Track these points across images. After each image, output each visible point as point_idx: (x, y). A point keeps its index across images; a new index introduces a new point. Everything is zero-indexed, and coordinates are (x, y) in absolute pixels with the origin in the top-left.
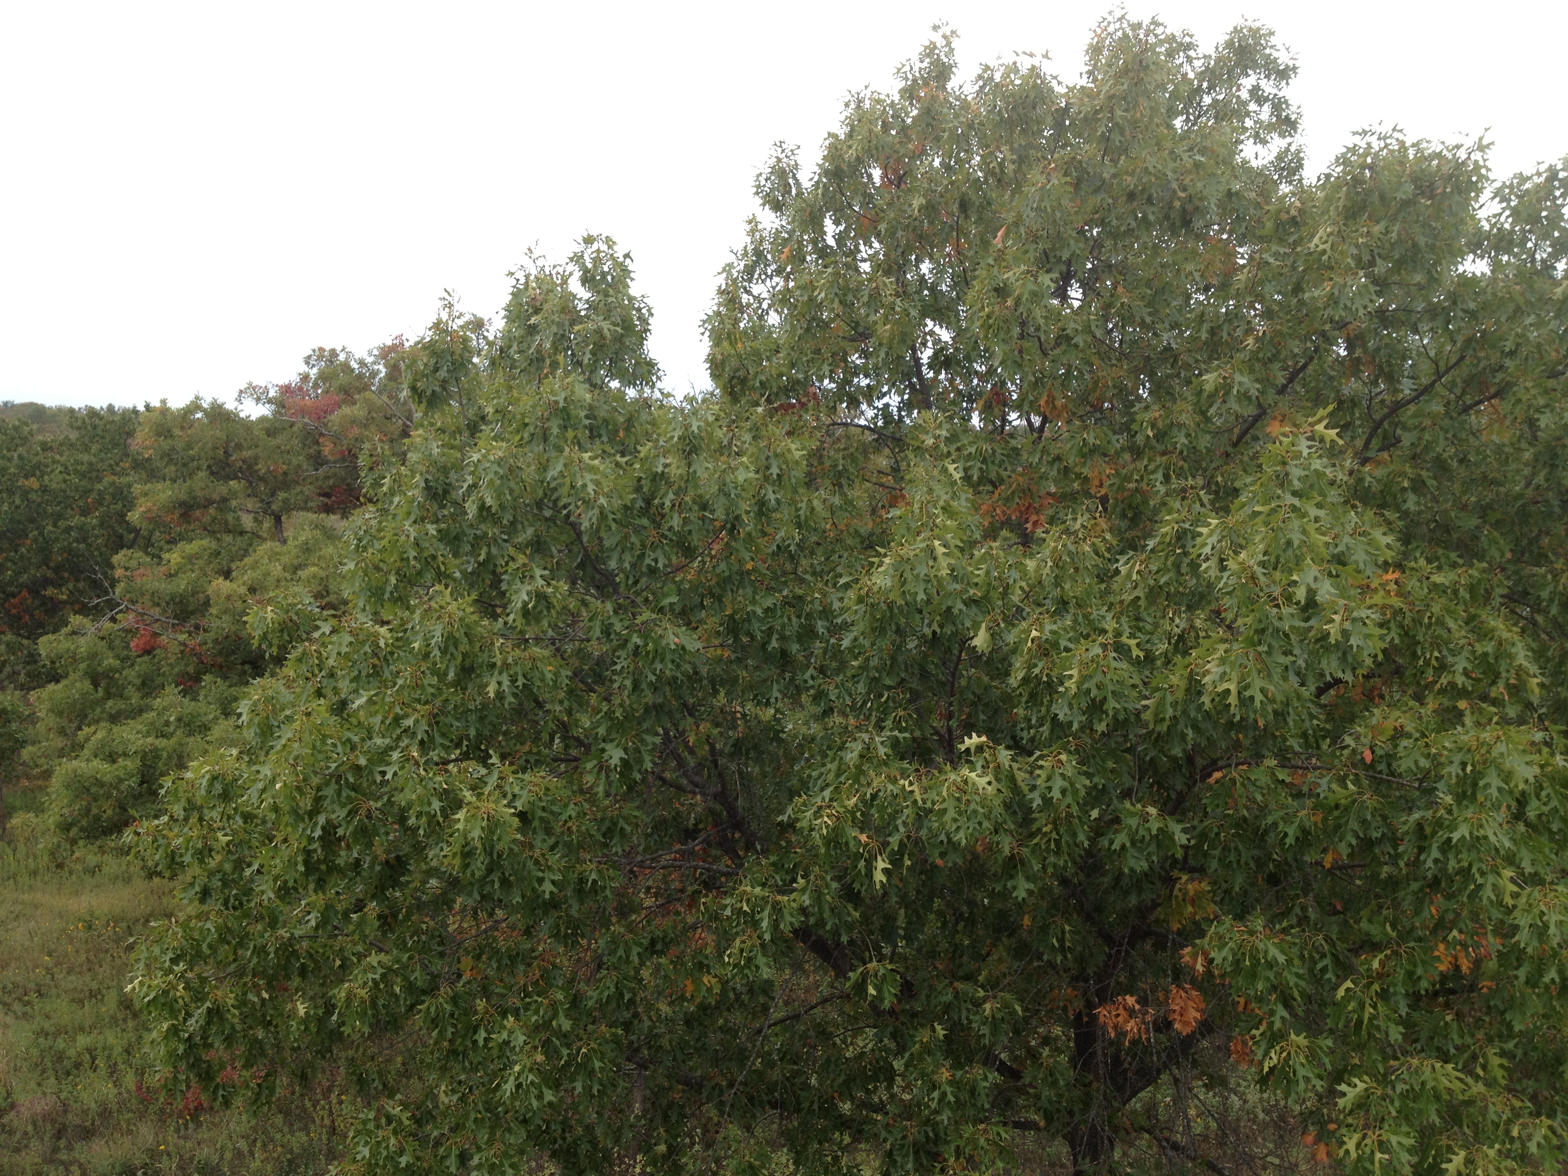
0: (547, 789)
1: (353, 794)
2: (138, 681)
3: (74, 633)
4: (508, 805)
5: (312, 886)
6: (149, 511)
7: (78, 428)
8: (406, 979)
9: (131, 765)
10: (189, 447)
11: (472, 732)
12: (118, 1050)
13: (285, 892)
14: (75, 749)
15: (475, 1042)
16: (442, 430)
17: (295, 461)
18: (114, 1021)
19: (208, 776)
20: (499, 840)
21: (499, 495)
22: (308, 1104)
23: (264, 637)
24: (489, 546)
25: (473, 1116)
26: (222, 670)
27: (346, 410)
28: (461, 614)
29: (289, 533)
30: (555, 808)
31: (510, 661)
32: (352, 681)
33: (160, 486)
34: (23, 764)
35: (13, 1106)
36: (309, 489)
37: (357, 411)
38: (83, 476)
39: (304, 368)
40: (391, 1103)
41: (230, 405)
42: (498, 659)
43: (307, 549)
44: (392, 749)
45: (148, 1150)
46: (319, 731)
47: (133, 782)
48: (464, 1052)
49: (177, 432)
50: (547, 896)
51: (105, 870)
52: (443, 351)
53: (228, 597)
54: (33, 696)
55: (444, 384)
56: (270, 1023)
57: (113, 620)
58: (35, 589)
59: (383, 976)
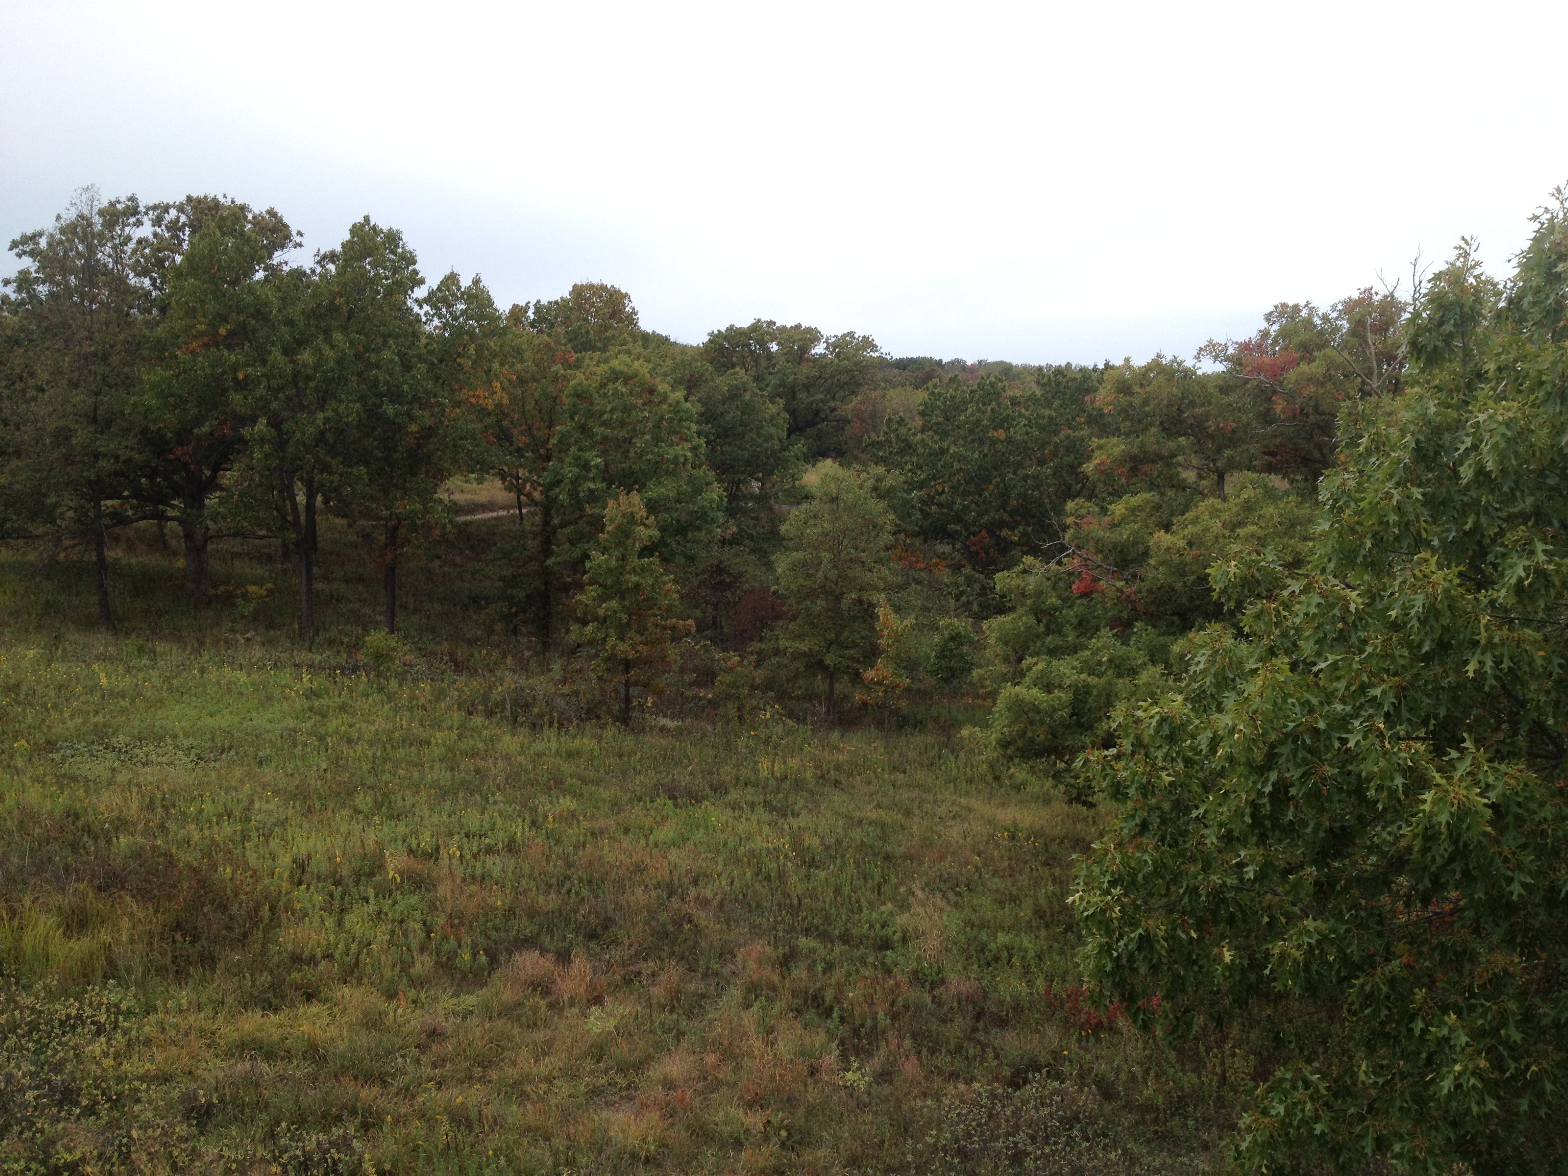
0: (1526, 785)
1: (1309, 756)
2: (1075, 621)
3: (1025, 571)
4: (1481, 795)
5: (1254, 839)
6: (1102, 463)
7: (1044, 385)
8: (1341, 950)
9: (1063, 696)
10: (1146, 403)
11: (1443, 712)
12: (1031, 954)
13: (1229, 840)
14: (1017, 677)
15: (1411, 1031)
16: (1439, 389)
17: (1244, 419)
18: (1029, 928)
19: (1157, 717)
20: (1468, 828)
21: (1502, 458)
22: (1202, 1049)
23: (1224, 591)
24: (1478, 514)
25: (1398, 1104)
26: (1152, 619)
27: (1304, 367)
28: (1447, 585)
29: (1228, 489)
30: (1533, 806)
31: (1496, 640)
32: (1316, 643)
33: (1115, 440)
34: (971, 684)
35: (943, 981)
36: (1255, 448)
37: (1316, 368)
38: (1043, 429)
39: (1264, 325)
40: (1309, 1068)
41: (1189, 363)
42: (1483, 637)
43: (1248, 507)
44: (1352, 717)
45: (1053, 1052)
46: (1281, 688)
47: (1065, 713)
48: (1396, 1038)
49: (1137, 389)
50: (1515, 898)
51: (1029, 789)
52: (1451, 304)
53: (1168, 549)
54: (985, 625)
55: (1448, 338)
56: (1195, 962)
57: (1059, 563)
58: (992, 529)
59: (1319, 942)
